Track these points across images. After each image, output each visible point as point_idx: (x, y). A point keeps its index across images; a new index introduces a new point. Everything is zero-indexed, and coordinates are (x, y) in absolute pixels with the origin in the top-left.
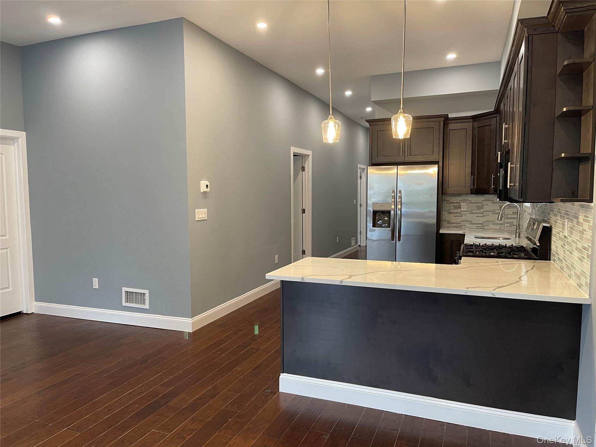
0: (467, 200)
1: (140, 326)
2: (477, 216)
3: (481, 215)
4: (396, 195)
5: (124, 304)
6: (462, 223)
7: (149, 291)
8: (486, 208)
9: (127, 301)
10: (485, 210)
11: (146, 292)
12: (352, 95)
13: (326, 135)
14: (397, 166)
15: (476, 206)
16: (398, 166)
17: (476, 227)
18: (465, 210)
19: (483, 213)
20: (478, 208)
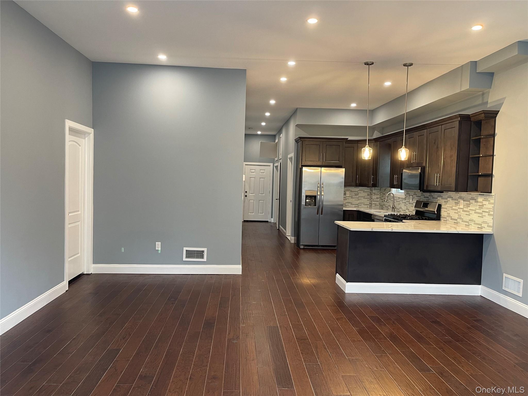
0: (349, 190)
1: (198, 274)
2: (355, 200)
3: (357, 199)
4: (320, 186)
5: (185, 259)
6: (347, 204)
7: (207, 249)
8: (360, 195)
9: (187, 257)
10: (359, 196)
11: (205, 250)
12: (270, 116)
13: (364, 155)
14: (320, 168)
15: (354, 194)
16: (322, 168)
17: (355, 206)
18: (348, 196)
19: (358, 198)
20: (356, 195)
